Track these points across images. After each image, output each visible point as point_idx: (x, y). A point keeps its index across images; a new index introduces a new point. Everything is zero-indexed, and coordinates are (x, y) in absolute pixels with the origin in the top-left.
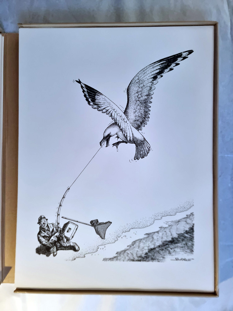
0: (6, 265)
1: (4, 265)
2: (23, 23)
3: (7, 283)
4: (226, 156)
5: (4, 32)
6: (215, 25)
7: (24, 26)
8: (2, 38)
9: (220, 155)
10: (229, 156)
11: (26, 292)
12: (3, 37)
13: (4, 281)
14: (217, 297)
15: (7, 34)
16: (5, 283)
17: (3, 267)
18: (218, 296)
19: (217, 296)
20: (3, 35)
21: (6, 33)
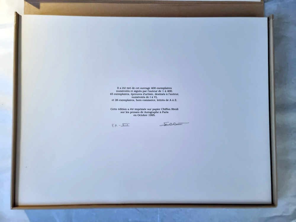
0: (42, 5)
1: (42, 3)
2: (273, 19)
4: (158, 216)
5: (264, 2)
7: (271, 21)
9: (159, 209)
10: (159, 218)
11: (15, 23)
12: (260, 1)
13: (27, 3)
16: (25, 4)
17: (39, 2)
18: (12, 209)
21: (264, 4)
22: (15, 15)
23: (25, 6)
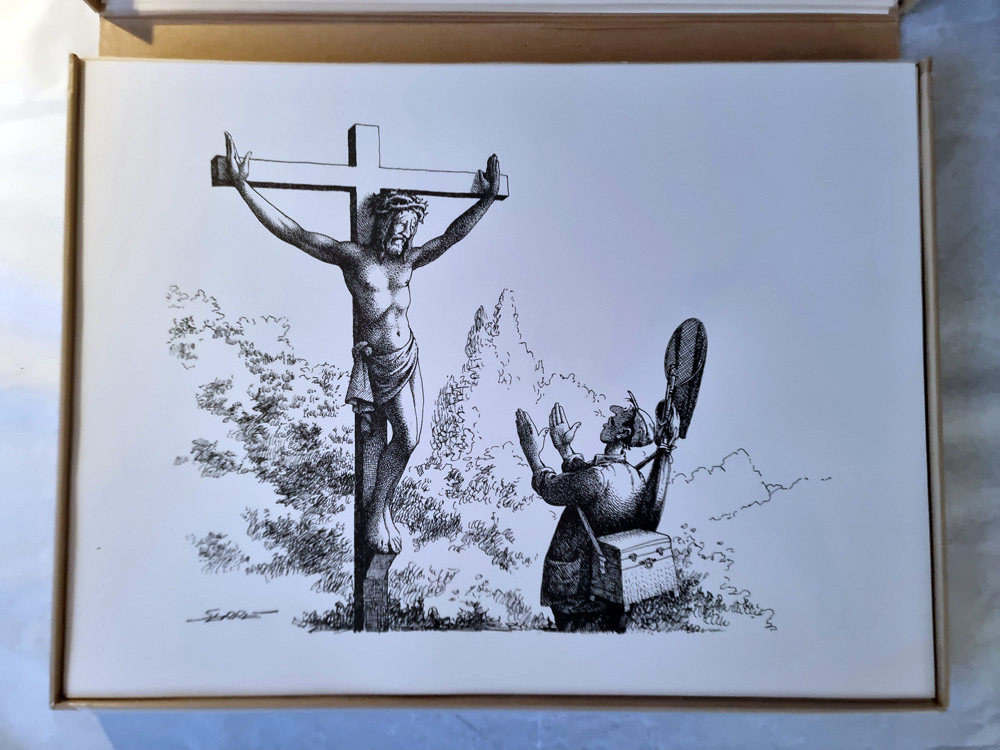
0: (159, 30)
1: (159, 24)
2: (932, 74)
3: (101, 33)
5: (902, 15)
6: (936, 702)
7: (925, 77)
8: (883, 8)
11: (71, 90)
12: (886, 12)
13: (108, 24)
14: (50, 703)
15: (896, 23)
16: (102, 27)
17: (150, 21)
18: (54, 708)
19: (53, 704)
20: (892, 10)
21: (899, 22)
22: (72, 65)
23: (103, 35)
